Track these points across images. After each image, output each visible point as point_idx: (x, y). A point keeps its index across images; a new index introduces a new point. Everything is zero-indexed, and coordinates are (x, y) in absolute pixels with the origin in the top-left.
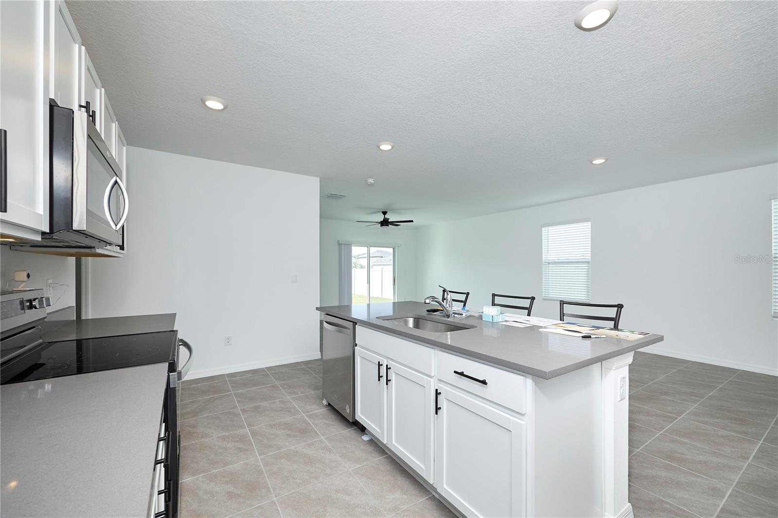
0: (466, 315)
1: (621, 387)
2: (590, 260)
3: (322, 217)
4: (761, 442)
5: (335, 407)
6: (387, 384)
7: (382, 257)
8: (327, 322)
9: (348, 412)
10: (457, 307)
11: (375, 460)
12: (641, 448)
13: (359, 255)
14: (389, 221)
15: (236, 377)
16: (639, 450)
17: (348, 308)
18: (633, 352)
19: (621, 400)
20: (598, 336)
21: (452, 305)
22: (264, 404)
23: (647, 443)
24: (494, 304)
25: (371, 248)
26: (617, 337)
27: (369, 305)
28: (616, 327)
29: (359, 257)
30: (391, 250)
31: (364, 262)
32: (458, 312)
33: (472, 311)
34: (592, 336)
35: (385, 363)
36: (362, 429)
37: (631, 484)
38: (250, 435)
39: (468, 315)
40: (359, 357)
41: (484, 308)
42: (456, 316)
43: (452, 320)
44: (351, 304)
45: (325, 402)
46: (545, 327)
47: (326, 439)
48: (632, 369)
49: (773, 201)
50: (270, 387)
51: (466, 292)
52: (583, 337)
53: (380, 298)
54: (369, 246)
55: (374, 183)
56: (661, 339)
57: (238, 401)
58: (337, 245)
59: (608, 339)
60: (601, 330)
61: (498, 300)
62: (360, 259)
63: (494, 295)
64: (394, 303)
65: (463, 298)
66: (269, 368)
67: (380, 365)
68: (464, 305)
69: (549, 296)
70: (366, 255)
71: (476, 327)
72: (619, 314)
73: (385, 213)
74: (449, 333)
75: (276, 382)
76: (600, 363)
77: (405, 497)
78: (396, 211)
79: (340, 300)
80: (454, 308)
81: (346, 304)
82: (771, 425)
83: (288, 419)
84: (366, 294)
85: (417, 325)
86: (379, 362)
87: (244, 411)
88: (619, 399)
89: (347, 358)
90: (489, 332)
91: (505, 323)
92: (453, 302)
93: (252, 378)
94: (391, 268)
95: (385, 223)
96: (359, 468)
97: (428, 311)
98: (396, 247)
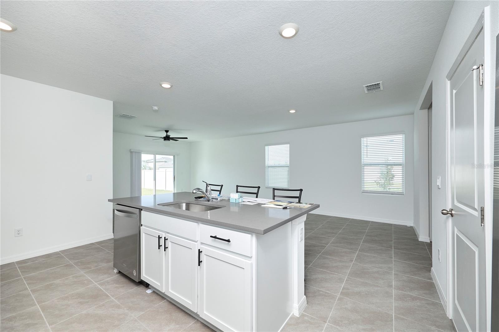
0: (220, 199)
1: (301, 234)
2: (289, 165)
3: (114, 131)
4: (358, 252)
5: (124, 273)
6: (165, 251)
7: (166, 162)
8: (117, 210)
9: (135, 275)
10: (215, 194)
11: (156, 305)
12: (311, 265)
13: (149, 160)
14: (170, 137)
15: (27, 263)
16: (310, 266)
17: (138, 199)
18: (306, 214)
19: (301, 241)
20: (290, 207)
21: (211, 193)
22: (58, 281)
23: (314, 261)
24: (237, 192)
25: (156, 155)
26: (299, 207)
27: (155, 196)
28: (299, 202)
29: (147, 162)
30: (172, 157)
31: (152, 165)
32: (215, 198)
33: (224, 197)
34: (288, 207)
35: (163, 235)
36: (147, 285)
37: (306, 285)
38: (40, 310)
39: (221, 199)
40: (144, 234)
41: (231, 194)
42: (214, 200)
43: (211, 203)
44: (141, 195)
45: (116, 271)
46: (264, 204)
47: (116, 299)
48: (306, 224)
49: (362, 138)
50: (63, 266)
51: (221, 185)
52: (283, 208)
53: (164, 191)
54: (155, 153)
55: (158, 110)
56: (318, 206)
57: (28, 284)
58: (130, 153)
59: (295, 208)
60: (292, 204)
61: (240, 189)
62: (149, 163)
63: (237, 186)
64: (174, 194)
65: (219, 188)
66: (63, 251)
67: (159, 238)
68: (220, 193)
69: (269, 186)
70: (153, 161)
71: (226, 206)
72: (301, 194)
73: (167, 131)
74: (209, 211)
75: (70, 262)
76: (291, 222)
77: (178, 326)
78: (175, 130)
79: (131, 192)
80: (212, 196)
81: (137, 196)
82: (361, 243)
83: (81, 290)
84: (153, 188)
85: (188, 208)
86: (159, 236)
87: (34, 291)
88: (300, 241)
89: (136, 235)
90: (234, 209)
91: (243, 203)
92: (212, 191)
93: (45, 262)
94: (172, 169)
95: (167, 138)
96: (143, 314)
97: (196, 198)
98: (176, 156)
